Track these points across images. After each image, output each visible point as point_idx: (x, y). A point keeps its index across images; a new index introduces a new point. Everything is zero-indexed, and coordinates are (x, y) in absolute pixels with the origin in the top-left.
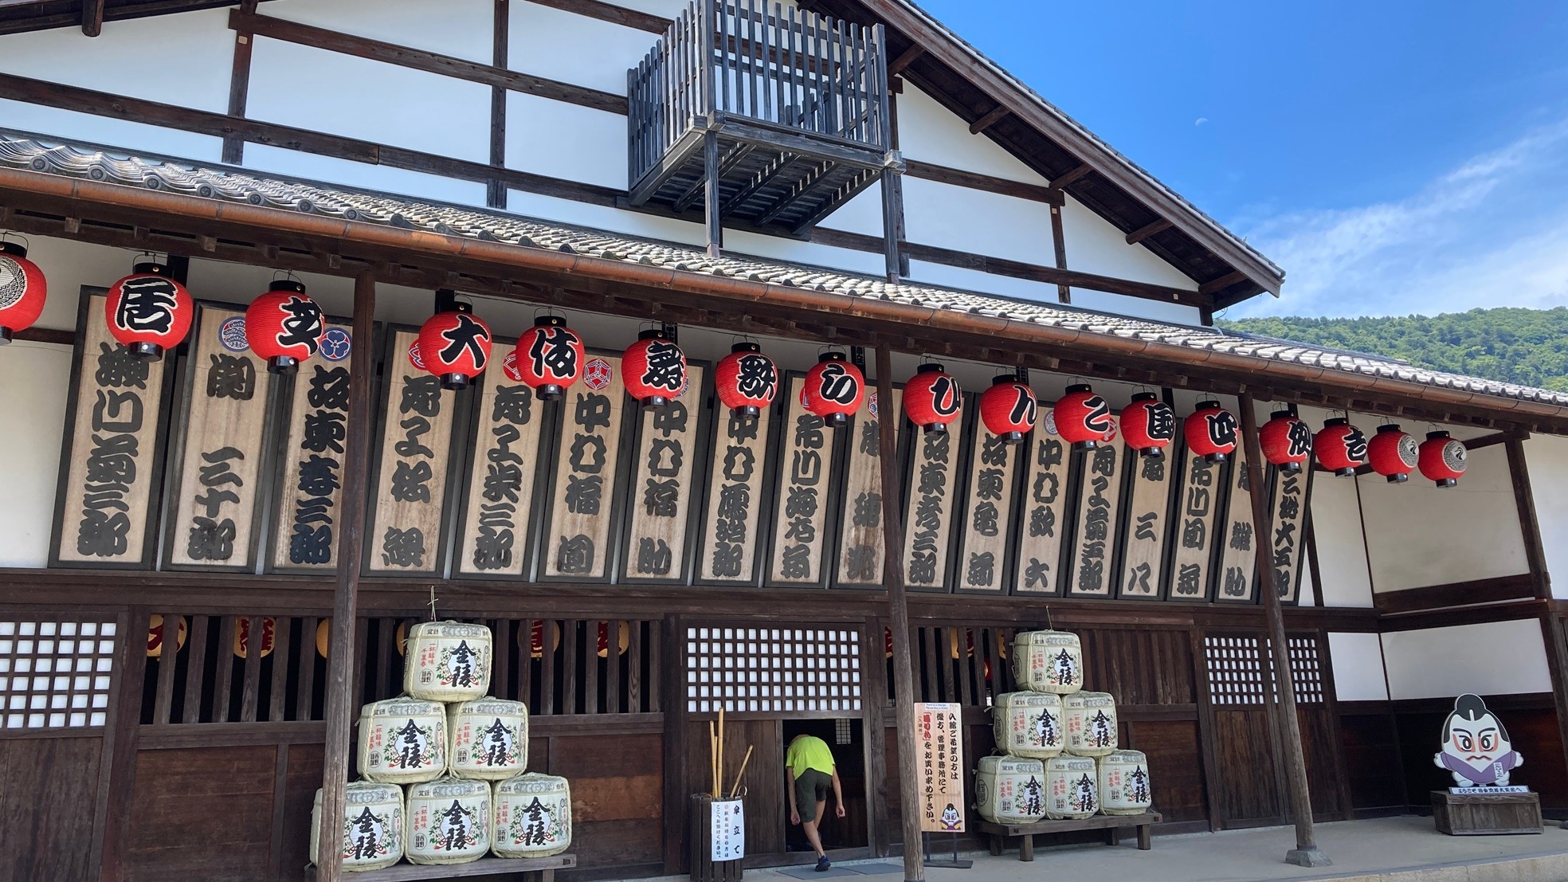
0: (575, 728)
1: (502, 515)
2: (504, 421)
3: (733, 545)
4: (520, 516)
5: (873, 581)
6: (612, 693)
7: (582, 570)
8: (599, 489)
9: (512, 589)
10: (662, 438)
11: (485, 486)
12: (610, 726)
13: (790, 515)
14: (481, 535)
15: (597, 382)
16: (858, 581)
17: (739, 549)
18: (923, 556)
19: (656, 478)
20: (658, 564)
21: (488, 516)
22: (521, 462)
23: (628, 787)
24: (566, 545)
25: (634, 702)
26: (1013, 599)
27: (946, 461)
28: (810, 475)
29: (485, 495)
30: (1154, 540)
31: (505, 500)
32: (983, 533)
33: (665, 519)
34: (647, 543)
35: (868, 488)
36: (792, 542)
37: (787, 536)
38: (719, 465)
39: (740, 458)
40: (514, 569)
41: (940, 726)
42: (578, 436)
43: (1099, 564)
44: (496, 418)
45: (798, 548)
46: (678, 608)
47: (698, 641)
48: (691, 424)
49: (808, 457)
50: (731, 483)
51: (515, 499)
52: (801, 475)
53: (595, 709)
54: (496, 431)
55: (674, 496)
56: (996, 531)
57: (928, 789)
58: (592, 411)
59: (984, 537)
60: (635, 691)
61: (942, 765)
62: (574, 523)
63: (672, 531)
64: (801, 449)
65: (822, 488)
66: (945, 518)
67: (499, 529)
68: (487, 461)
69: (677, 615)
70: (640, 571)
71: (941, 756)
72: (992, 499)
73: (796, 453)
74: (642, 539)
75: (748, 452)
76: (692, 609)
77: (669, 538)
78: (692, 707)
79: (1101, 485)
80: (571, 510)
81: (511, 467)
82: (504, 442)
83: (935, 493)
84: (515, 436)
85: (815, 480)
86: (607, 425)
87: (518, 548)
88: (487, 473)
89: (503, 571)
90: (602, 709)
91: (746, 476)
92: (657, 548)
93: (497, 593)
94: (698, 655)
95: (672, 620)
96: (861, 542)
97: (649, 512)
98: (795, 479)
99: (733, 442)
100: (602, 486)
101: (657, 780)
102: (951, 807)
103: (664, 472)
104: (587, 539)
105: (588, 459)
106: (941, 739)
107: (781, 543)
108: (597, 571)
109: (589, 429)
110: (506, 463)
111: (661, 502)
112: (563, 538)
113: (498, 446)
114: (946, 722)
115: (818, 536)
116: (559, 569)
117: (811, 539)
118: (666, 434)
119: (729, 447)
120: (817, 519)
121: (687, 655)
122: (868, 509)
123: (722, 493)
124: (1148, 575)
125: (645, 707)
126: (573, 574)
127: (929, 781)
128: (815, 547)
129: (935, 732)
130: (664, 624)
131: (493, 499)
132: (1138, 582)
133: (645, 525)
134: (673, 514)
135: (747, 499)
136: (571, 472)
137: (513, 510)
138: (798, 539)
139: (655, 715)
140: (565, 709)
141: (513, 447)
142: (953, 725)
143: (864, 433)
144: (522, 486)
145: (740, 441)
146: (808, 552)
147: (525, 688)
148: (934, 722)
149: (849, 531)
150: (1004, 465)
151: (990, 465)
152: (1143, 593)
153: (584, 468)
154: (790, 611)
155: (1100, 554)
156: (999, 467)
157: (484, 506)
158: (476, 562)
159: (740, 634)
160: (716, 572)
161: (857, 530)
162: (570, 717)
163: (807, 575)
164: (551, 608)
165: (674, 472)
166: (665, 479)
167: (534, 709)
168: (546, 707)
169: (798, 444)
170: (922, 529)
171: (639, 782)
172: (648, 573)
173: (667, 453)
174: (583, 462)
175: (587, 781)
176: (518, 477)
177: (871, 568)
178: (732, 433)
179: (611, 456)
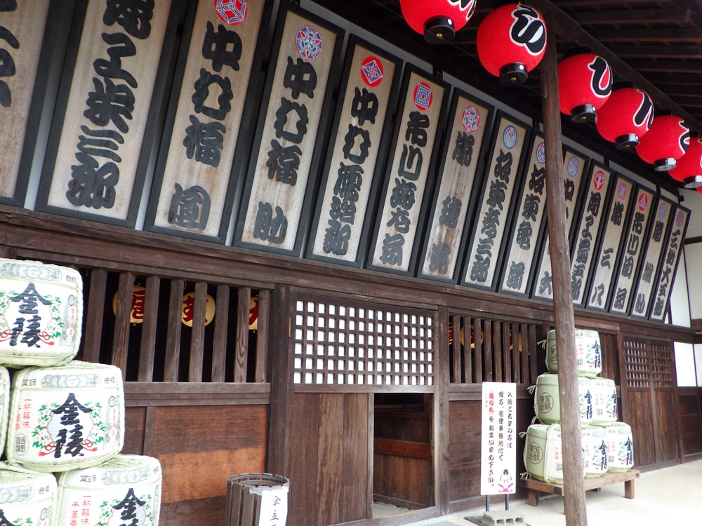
0: (177, 397)
1: (107, 144)
2: (117, 28)
3: (343, 224)
4: (130, 149)
5: (446, 275)
6: (219, 361)
7: (195, 225)
8: (221, 139)
9: (113, 234)
10: (289, 98)
11: (88, 102)
12: (216, 396)
13: (393, 205)
14: (77, 163)
15: (230, 14)
16: (436, 274)
17: (348, 229)
18: (481, 258)
19: (281, 141)
20: (274, 232)
21: (90, 142)
22: (135, 85)
23: (230, 461)
24: (179, 194)
25: (241, 371)
26: (531, 301)
27: (507, 182)
28: (413, 170)
29: (87, 114)
30: (609, 268)
31: (111, 126)
32: (521, 246)
33: (285, 186)
34: (265, 208)
35: (453, 193)
36: (392, 231)
37: (389, 224)
38: (340, 142)
39: (359, 139)
40: (118, 211)
41: (501, 402)
42: (204, 72)
43: (580, 281)
44: (108, 20)
45: (396, 237)
46: (289, 279)
47: (305, 314)
48: (320, 92)
49: (414, 152)
50: (348, 163)
51: (125, 129)
52: (406, 169)
53: (200, 377)
54: (107, 38)
55: (296, 164)
56: (529, 246)
57: (490, 457)
58: (222, 47)
59: (521, 250)
60: (241, 360)
61: (501, 436)
62: (191, 171)
63: (291, 201)
64: (409, 144)
65: (420, 184)
66: (500, 229)
67: (102, 161)
68: (93, 73)
69: (287, 286)
70: (255, 236)
71: (501, 428)
72: (530, 220)
73: (405, 146)
74: (261, 203)
75: (366, 135)
76: (302, 282)
77: (287, 207)
78: (297, 378)
79: (590, 221)
80: (189, 155)
81: (122, 88)
82: (116, 54)
83: (497, 208)
84: (131, 51)
85: (416, 176)
86: (236, 68)
87: (124, 188)
88: (91, 87)
89: (103, 212)
90: (207, 377)
91: (361, 159)
92: (275, 215)
93: (95, 237)
94: (304, 328)
95: (283, 290)
96: (443, 240)
97: (270, 176)
98: (401, 172)
99: (355, 122)
100: (225, 136)
101: (259, 452)
102: (506, 472)
103: (289, 136)
104: (204, 192)
105: (212, 102)
106: (501, 413)
107: (384, 230)
108: (212, 230)
109: (217, 67)
110: (117, 82)
111: (283, 169)
112: (177, 186)
113: (107, 58)
114: (505, 399)
115: (413, 228)
116: (170, 220)
117: (406, 230)
118: (295, 96)
119: (350, 126)
120: (414, 213)
121: (295, 327)
122: (450, 211)
123: (340, 171)
124: (602, 293)
125: (251, 377)
126: (185, 229)
127: (491, 450)
128: (409, 238)
129: (497, 407)
130: (274, 294)
131: (96, 122)
132: (597, 297)
133: (264, 189)
134: (293, 182)
135: (360, 182)
136: (192, 112)
137: (122, 141)
138: (398, 229)
139: (261, 385)
140: (167, 375)
141: (127, 63)
142: (510, 402)
143: (457, 142)
144: (134, 114)
145: (361, 123)
146: (403, 241)
147: (122, 351)
148: (497, 398)
149: (435, 229)
150: (541, 194)
151: (533, 192)
152: (598, 306)
153: (207, 111)
154: (383, 294)
155: (581, 274)
156: (538, 194)
157: (84, 128)
158: (70, 195)
159: (342, 311)
160: (326, 250)
161: (441, 228)
162: (172, 384)
163: (400, 264)
164: (157, 262)
165: (298, 139)
166: (289, 144)
167: (131, 374)
168: (145, 372)
169: (407, 139)
170: (485, 236)
171: (242, 454)
172: (263, 239)
173: (293, 117)
174: (207, 103)
175: (187, 455)
176: (129, 102)
177: (446, 264)
178: (354, 112)
179: (237, 104)
